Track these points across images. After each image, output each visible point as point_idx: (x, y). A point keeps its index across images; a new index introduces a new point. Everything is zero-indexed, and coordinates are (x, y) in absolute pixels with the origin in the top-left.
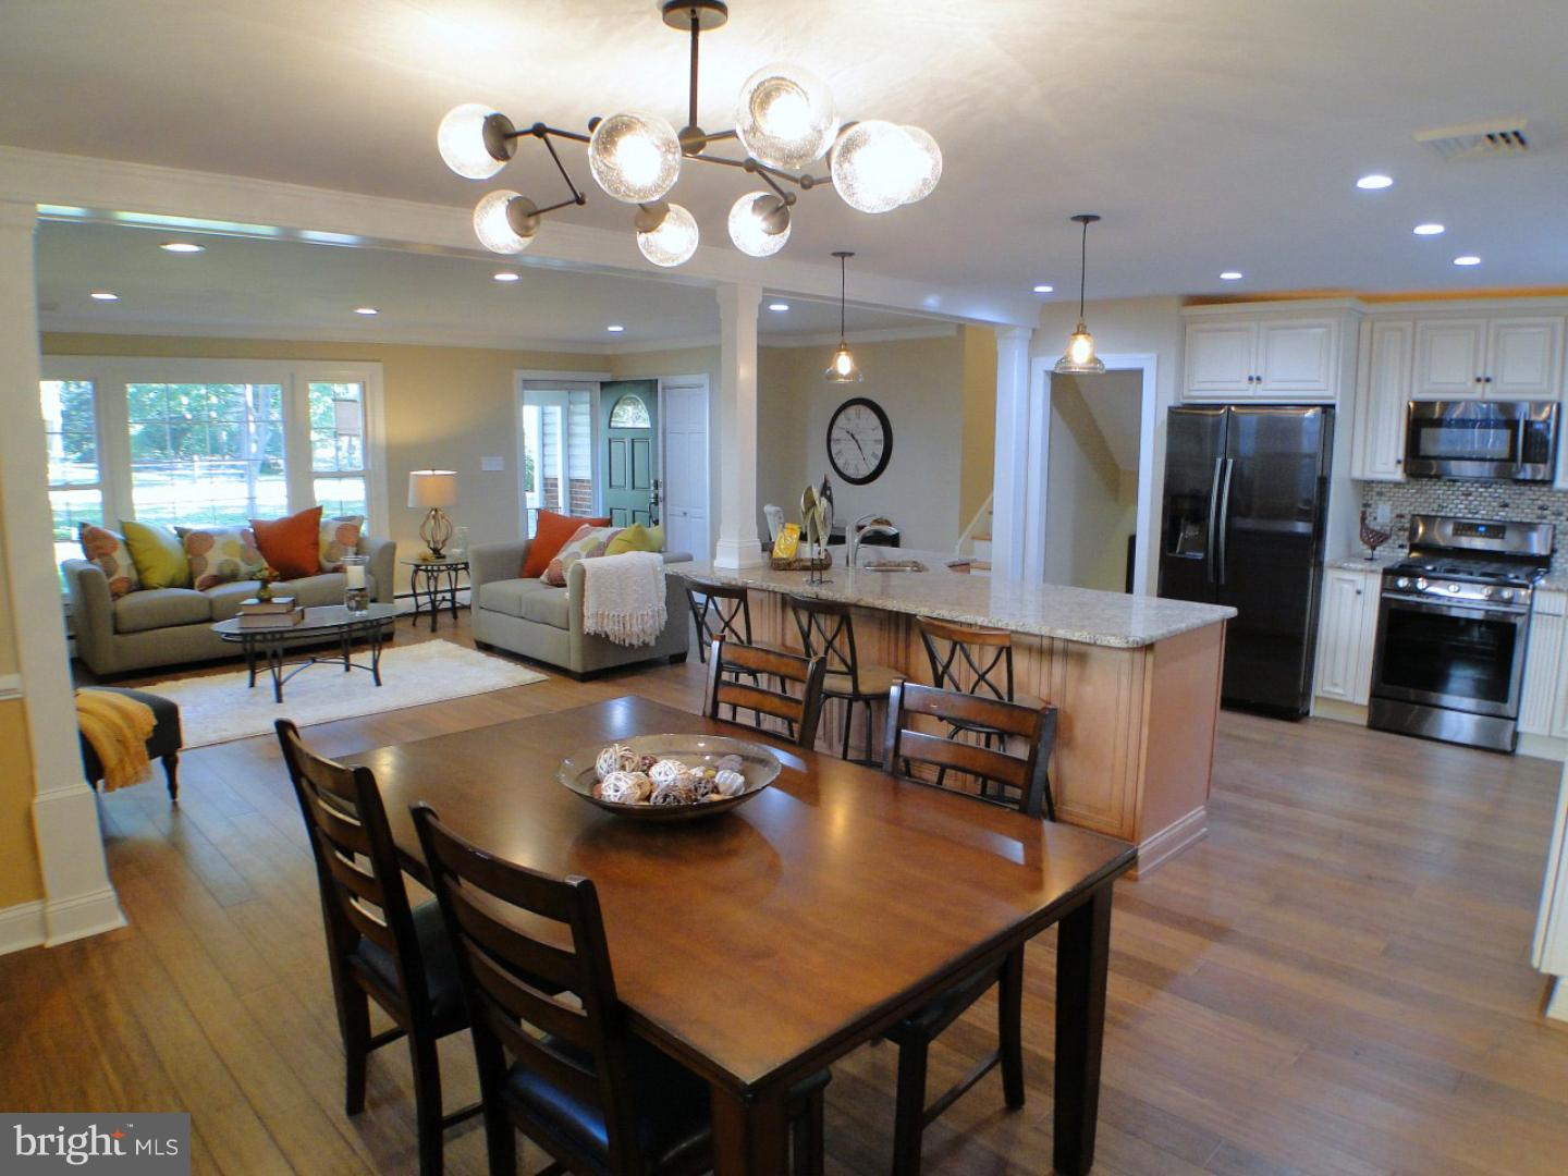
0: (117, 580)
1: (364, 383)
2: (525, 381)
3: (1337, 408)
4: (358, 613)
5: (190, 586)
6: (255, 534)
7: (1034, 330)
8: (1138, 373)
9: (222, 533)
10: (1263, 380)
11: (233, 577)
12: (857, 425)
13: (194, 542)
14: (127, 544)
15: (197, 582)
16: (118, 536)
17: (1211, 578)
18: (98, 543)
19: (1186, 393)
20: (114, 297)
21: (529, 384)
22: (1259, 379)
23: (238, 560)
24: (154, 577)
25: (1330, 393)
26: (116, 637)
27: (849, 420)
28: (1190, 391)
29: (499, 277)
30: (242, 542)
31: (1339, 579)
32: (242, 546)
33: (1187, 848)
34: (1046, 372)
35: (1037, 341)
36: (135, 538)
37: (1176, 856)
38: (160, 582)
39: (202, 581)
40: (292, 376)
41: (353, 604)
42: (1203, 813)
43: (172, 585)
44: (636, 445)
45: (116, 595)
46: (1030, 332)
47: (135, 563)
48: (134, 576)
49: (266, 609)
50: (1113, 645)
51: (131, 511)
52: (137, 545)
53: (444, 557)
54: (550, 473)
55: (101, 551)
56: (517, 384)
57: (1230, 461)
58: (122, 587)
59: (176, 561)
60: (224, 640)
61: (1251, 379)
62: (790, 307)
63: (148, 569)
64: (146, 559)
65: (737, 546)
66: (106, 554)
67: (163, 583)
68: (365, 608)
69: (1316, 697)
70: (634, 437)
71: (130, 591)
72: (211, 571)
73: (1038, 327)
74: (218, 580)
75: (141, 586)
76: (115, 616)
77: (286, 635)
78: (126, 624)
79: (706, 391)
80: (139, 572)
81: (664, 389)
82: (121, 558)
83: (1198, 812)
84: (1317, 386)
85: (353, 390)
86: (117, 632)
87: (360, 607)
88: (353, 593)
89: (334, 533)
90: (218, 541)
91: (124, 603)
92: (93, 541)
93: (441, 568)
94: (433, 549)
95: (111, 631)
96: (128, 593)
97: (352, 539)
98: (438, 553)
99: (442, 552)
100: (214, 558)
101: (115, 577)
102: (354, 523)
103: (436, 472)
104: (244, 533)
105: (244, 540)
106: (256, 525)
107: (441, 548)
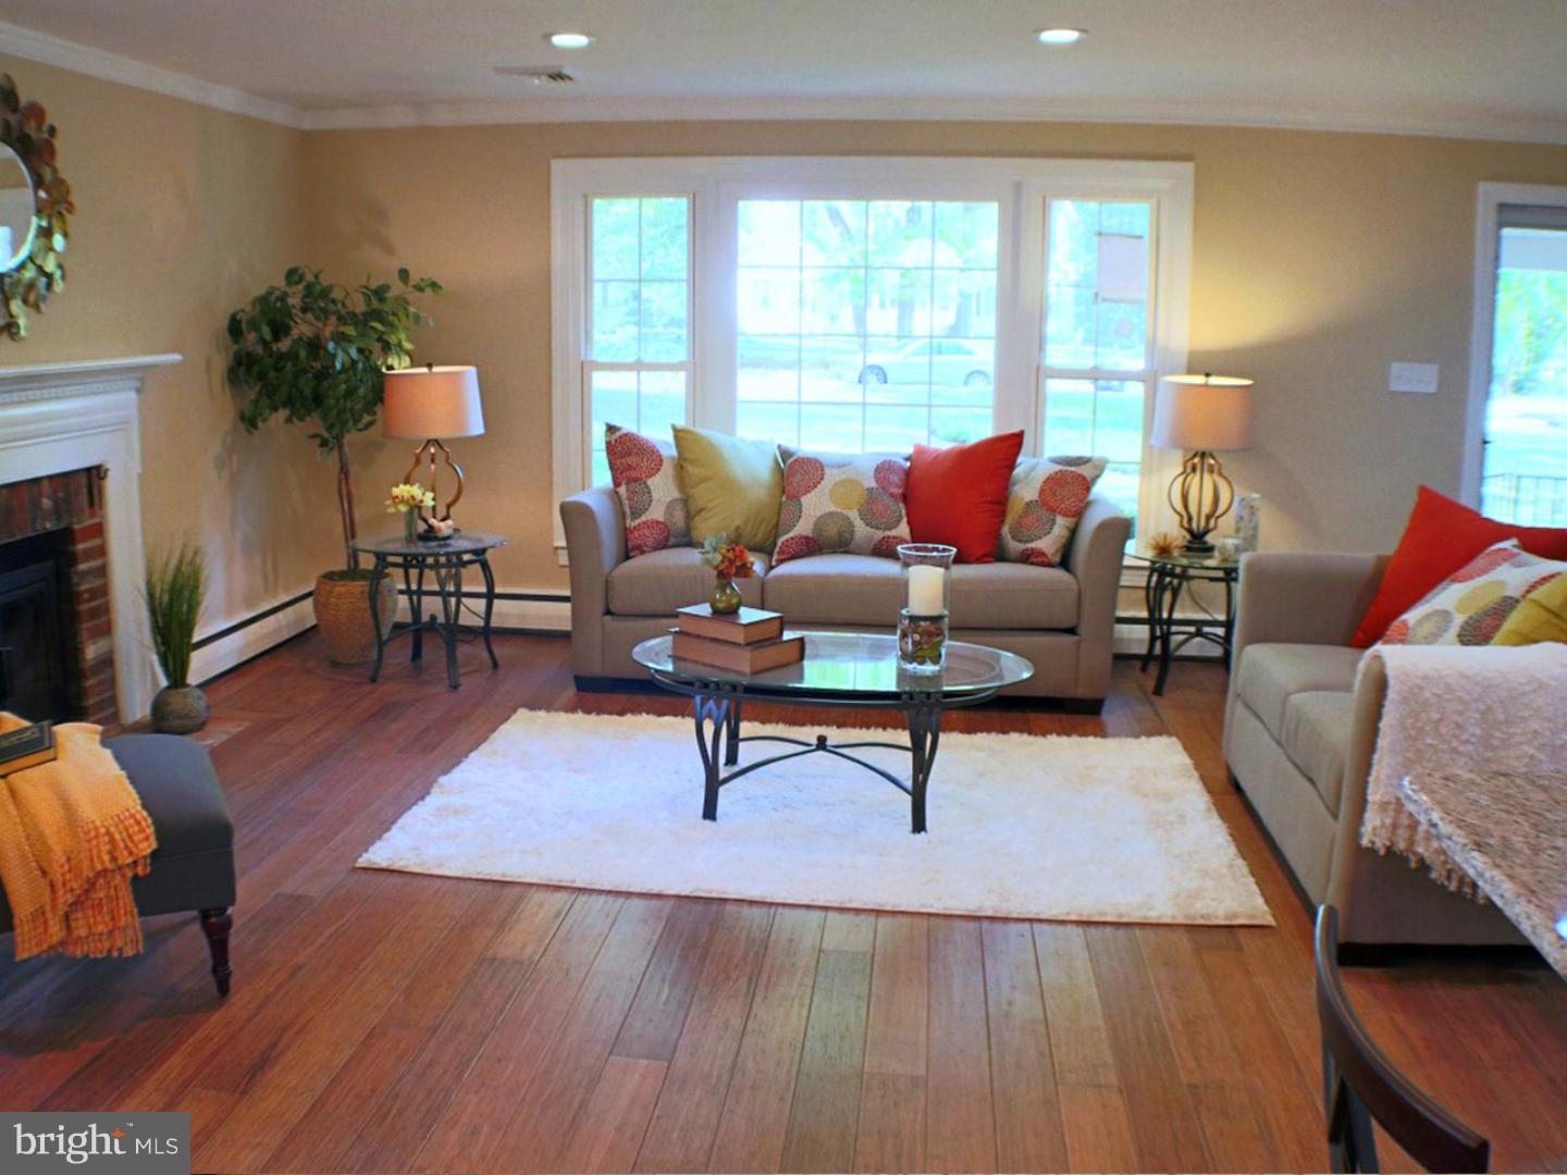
0: (647, 524)
2: (1501, 207)
6: (908, 473)
11: (842, 545)
13: (794, 473)
14: (680, 465)
15: (780, 544)
16: (669, 450)
18: (630, 466)
21: (1510, 213)
23: (854, 515)
24: (707, 526)
30: (873, 484)
32: (870, 490)
36: (694, 456)
39: (787, 545)
40: (1017, 187)
45: (627, 552)
47: (685, 499)
48: (677, 520)
52: (695, 470)
53: (1210, 549)
55: (634, 474)
58: (649, 535)
59: (751, 503)
63: (700, 511)
64: (701, 494)
66: (641, 478)
71: (663, 545)
72: (803, 528)
74: (811, 547)
75: (684, 540)
76: (612, 585)
80: (687, 514)
86: (608, 612)
89: (1038, 484)
90: (831, 477)
91: (638, 563)
92: (627, 453)
93: (1192, 572)
94: (1190, 531)
95: (600, 608)
96: (656, 549)
97: (1070, 504)
98: (1198, 542)
99: (1209, 539)
100: (815, 506)
101: (643, 519)
102: (1084, 471)
103: (1215, 380)
104: (884, 469)
105: (877, 480)
106: (918, 457)
107: (1207, 531)
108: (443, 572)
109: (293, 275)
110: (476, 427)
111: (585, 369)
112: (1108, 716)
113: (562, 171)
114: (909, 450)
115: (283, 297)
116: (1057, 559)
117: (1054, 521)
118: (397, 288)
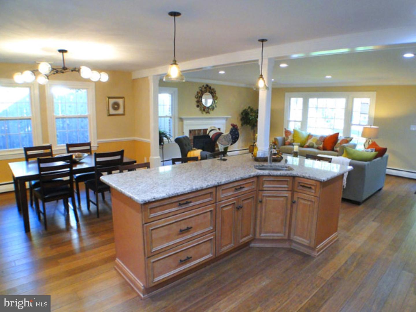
11: (312, 147)
13: (310, 136)
16: (292, 133)
23: (315, 143)
32: (318, 140)
39: (305, 146)
47: (293, 139)
55: (287, 135)
59: (302, 140)
63: (295, 141)
74: (308, 147)
82: (290, 138)
89: (340, 141)
90: (313, 138)
96: (288, 145)
100: (310, 141)
101: (287, 141)
103: (372, 127)
109: (249, 107)
111: (289, 121)
113: (286, 94)
115: (247, 110)
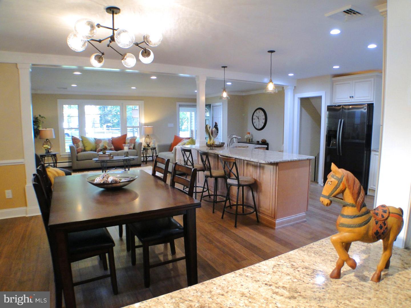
0: (79, 149)
1: (140, 106)
2: (179, 105)
3: (374, 105)
4: (126, 157)
5: (96, 151)
6: (112, 140)
7: (295, 87)
8: (320, 97)
9: (104, 140)
10: (354, 97)
12: (259, 115)
13: (97, 141)
14: (82, 141)
15: (97, 150)
16: (81, 139)
17: (338, 154)
18: (76, 141)
19: (334, 102)
20: (76, 86)
21: (180, 106)
22: (352, 97)
23: (107, 145)
24: (87, 149)
25: (372, 100)
26: (77, 161)
27: (257, 113)
28: (335, 101)
29: (152, 78)
30: (108, 142)
31: (375, 154)
32: (108, 143)
33: (297, 223)
34: (298, 98)
35: (295, 89)
36: (84, 139)
37: (292, 225)
38: (88, 150)
39: (98, 150)
40: (122, 104)
41: (125, 155)
42: (305, 214)
43: (91, 150)
44: (206, 121)
45: (78, 152)
46: (294, 87)
47: (84, 145)
48: (83, 148)
49: (104, 155)
50: (262, 163)
51: (85, 133)
52: (84, 142)
53: (150, 146)
54: (192, 129)
55: (76, 142)
56: (177, 106)
57: (343, 120)
58: (80, 150)
59: (93, 145)
60: (95, 162)
61: (350, 97)
62: (232, 83)
63: (86, 147)
64: (86, 145)
65: (199, 141)
66: (77, 143)
67: (89, 150)
68: (128, 156)
69: (370, 189)
70: (206, 119)
71: (82, 152)
72: (100, 148)
73: (296, 86)
75: (85, 151)
76: (77, 157)
77: (108, 161)
78: (79, 159)
79: (222, 107)
80: (84, 147)
81: (213, 106)
82: (81, 145)
83: (303, 214)
84: (367, 98)
85: (137, 107)
86: (77, 160)
87: (127, 156)
88: (125, 153)
89: (129, 140)
90: (103, 141)
91: (79, 154)
92: (74, 140)
93: (148, 149)
94: (147, 144)
95: (76, 160)
96: (81, 152)
97: (134, 142)
98: (148, 146)
99: (150, 145)
100: (101, 146)
101: (78, 148)
102: (134, 138)
103: (148, 126)
104: (109, 140)
105: (109, 141)
106: (112, 138)
107: (149, 144)
108: (53, 157)
110: (54, 137)
112: (141, 166)
113: (59, 101)
114: (111, 138)
116: (133, 149)
117: (132, 144)
118: (39, 118)
